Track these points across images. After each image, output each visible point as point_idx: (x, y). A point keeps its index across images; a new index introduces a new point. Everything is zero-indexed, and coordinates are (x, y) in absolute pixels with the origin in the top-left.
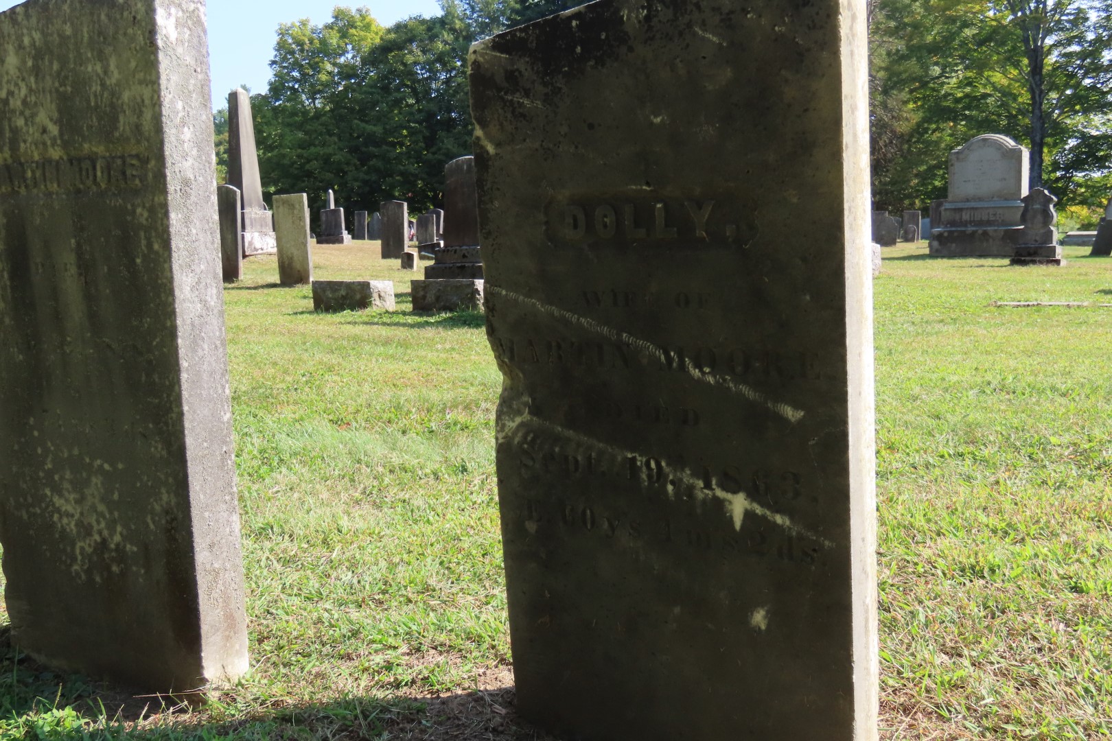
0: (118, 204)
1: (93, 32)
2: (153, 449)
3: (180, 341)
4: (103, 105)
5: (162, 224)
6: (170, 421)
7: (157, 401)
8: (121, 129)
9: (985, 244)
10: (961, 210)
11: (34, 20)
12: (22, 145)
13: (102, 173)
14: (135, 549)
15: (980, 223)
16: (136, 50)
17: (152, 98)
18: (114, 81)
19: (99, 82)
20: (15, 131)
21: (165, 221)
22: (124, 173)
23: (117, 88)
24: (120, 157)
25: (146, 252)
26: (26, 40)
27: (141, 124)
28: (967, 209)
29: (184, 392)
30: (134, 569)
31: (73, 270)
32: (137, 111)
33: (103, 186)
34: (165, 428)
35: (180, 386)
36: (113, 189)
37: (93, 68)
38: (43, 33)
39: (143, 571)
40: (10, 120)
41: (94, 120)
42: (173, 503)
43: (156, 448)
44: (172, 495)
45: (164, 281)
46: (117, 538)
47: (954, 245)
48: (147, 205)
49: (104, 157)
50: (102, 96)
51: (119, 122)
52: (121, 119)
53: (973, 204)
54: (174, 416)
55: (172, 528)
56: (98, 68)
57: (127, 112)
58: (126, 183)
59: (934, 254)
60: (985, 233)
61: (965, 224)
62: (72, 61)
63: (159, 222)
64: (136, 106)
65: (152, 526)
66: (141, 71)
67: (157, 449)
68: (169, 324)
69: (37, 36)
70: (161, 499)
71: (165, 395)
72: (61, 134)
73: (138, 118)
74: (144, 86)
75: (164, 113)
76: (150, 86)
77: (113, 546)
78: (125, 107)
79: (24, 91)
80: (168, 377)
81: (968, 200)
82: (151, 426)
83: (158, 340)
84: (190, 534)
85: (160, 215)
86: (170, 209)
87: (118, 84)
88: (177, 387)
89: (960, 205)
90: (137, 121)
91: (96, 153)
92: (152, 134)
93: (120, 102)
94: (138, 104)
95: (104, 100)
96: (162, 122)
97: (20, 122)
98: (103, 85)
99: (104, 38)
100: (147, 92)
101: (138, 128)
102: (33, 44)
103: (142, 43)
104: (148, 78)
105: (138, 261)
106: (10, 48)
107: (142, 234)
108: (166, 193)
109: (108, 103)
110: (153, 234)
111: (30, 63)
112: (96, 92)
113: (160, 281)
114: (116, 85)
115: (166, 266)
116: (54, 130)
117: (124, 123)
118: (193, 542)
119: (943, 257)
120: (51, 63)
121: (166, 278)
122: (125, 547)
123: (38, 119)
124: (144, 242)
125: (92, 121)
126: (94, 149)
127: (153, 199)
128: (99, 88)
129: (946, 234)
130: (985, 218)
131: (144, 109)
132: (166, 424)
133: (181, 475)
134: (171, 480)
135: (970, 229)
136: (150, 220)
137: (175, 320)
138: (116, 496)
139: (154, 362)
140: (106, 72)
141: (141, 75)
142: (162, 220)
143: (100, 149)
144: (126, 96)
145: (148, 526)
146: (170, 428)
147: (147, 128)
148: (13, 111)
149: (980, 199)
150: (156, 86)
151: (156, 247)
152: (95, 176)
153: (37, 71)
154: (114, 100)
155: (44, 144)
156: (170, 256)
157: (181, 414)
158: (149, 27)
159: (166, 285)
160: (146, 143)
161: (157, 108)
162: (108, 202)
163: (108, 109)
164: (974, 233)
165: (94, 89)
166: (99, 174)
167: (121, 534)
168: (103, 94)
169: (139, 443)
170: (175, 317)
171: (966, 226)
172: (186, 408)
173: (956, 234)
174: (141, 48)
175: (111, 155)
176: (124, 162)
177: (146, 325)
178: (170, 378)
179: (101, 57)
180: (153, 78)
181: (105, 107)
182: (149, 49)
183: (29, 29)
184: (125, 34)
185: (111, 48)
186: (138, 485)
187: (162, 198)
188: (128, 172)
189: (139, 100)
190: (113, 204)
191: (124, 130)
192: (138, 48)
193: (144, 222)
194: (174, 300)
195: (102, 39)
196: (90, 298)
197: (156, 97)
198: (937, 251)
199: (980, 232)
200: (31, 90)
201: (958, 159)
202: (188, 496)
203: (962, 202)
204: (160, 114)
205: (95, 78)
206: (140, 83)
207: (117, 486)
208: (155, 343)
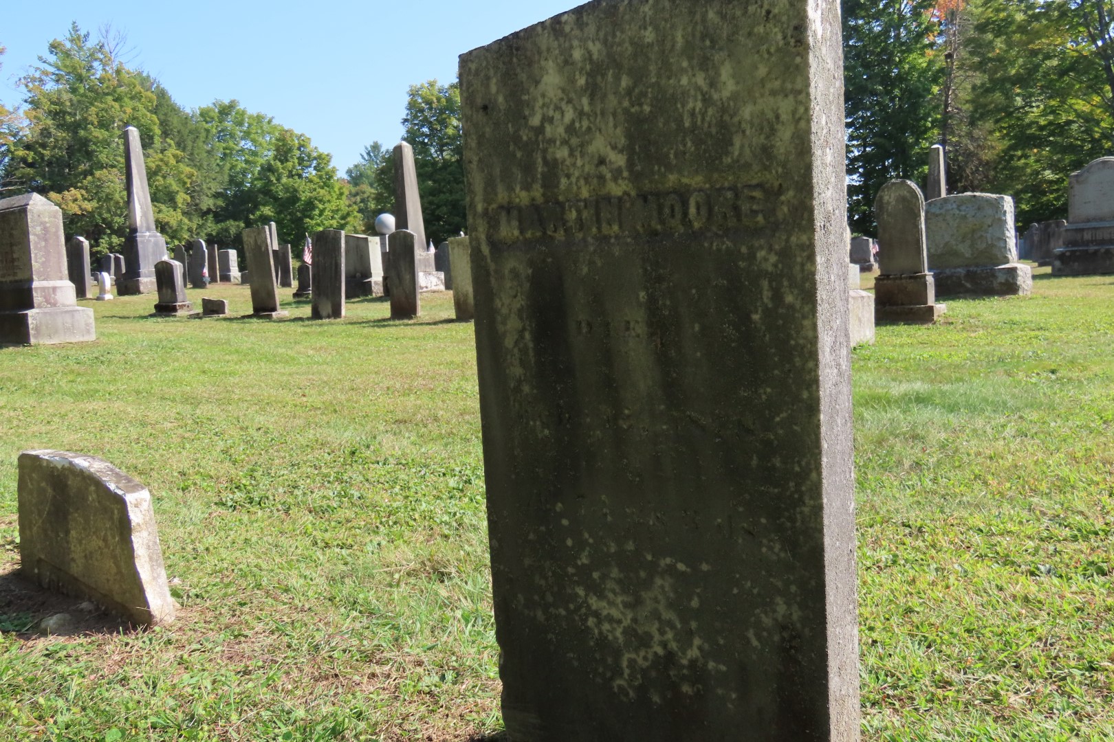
0: (724, 247)
1: (693, 35)
2: (764, 550)
3: (822, 417)
4: (706, 125)
5: (803, 271)
6: (798, 516)
7: (776, 490)
8: (736, 153)
9: (1108, 262)
10: (1082, 230)
11: (591, 29)
12: (564, 181)
13: (698, 208)
14: (723, 668)
15: (1102, 242)
16: (769, 52)
17: (794, 112)
18: (726, 94)
19: (700, 97)
20: (553, 166)
21: (808, 266)
22: (736, 208)
23: (732, 103)
24: (730, 189)
25: (770, 306)
26: (577, 54)
27: (772, 146)
28: (1088, 229)
29: (824, 481)
30: (720, 691)
31: (641, 329)
32: (767, 129)
33: (696, 225)
34: (789, 524)
35: (819, 474)
36: (714, 229)
37: (690, 80)
38: (605, 42)
39: (734, 696)
40: (545, 151)
41: (689, 144)
42: (795, 617)
43: (771, 548)
44: (795, 608)
45: (801, 341)
46: (693, 653)
47: (1076, 264)
48: (777, 247)
49: (700, 190)
50: (704, 115)
51: (732, 145)
52: (737, 141)
53: (1094, 224)
54: (806, 510)
55: (791, 647)
56: (700, 79)
57: (748, 132)
58: (739, 220)
59: (1057, 274)
60: (1108, 252)
61: (1087, 243)
62: (653, 73)
63: (798, 268)
64: (765, 123)
65: (755, 643)
66: (776, 79)
67: (773, 550)
68: (805, 395)
69: (595, 48)
70: (774, 611)
71: (792, 484)
72: (630, 164)
73: (767, 138)
74: (780, 98)
75: (813, 130)
76: (791, 98)
77: (685, 662)
78: (744, 125)
79: (569, 115)
80: (799, 462)
81: (1088, 221)
82: (763, 521)
83: (784, 415)
84: (824, 657)
85: (799, 259)
86: (817, 250)
87: (735, 97)
88: (814, 475)
89: (1081, 226)
90: (765, 142)
91: (689, 186)
92: (792, 157)
93: (736, 120)
94: (768, 120)
95: (708, 119)
96: (809, 141)
97: (562, 153)
98: (707, 100)
99: (712, 41)
100: (785, 106)
101: (767, 151)
102: (589, 56)
103: (781, 43)
104: (789, 86)
105: (756, 317)
106: (550, 65)
107: (765, 284)
108: (814, 230)
109: (714, 121)
110: (786, 283)
111: (582, 81)
112: (694, 109)
113: (793, 342)
114: (729, 99)
115: (806, 323)
116: (619, 160)
117: (742, 147)
118: (827, 666)
119: (1067, 276)
120: (617, 78)
121: (806, 338)
122: (705, 664)
123: (591, 149)
124: (767, 294)
125: (685, 145)
126: (685, 180)
127: (787, 241)
128: (699, 105)
129: (1068, 254)
130: (1107, 236)
131: (779, 127)
132: (792, 520)
133: (813, 583)
134: (793, 588)
135: (1092, 248)
136: (780, 266)
137: (818, 390)
138: (695, 603)
139: (776, 442)
140: (713, 84)
141: (777, 84)
142: (803, 265)
143: (696, 181)
144: (747, 112)
145: (748, 642)
146: (798, 524)
147: (782, 151)
148: (552, 141)
149: (1101, 219)
150: (801, 97)
151: (789, 299)
152: (685, 214)
153: (593, 90)
154: (726, 118)
155: (601, 178)
156: (814, 311)
157: (820, 508)
158: (795, 22)
159: (803, 347)
160: (780, 170)
161: (802, 124)
162: (706, 245)
163: (714, 131)
164: (1096, 252)
165: (691, 105)
166: (692, 210)
167: (700, 648)
168: (706, 112)
169: (740, 541)
170: (818, 387)
171: (1087, 245)
172: (825, 501)
173: (1078, 253)
174: (778, 50)
175: (712, 187)
176: (737, 196)
177: (764, 397)
178: (803, 463)
179: (705, 64)
180: (798, 86)
181: (709, 127)
182: (794, 50)
183: (583, 41)
184: (750, 34)
185: (724, 54)
186: (735, 591)
187: (804, 238)
188: (745, 207)
189: (770, 115)
190: (714, 248)
191: (740, 155)
192: (772, 50)
193: (770, 269)
194: (817, 366)
195: (708, 43)
197: (802, 110)
198: (1059, 270)
199: (1103, 250)
200: (581, 114)
201: (1077, 182)
202: (824, 610)
203: (1083, 222)
204: (808, 132)
205: (692, 92)
206: (773, 93)
207: (698, 590)
208: (778, 419)
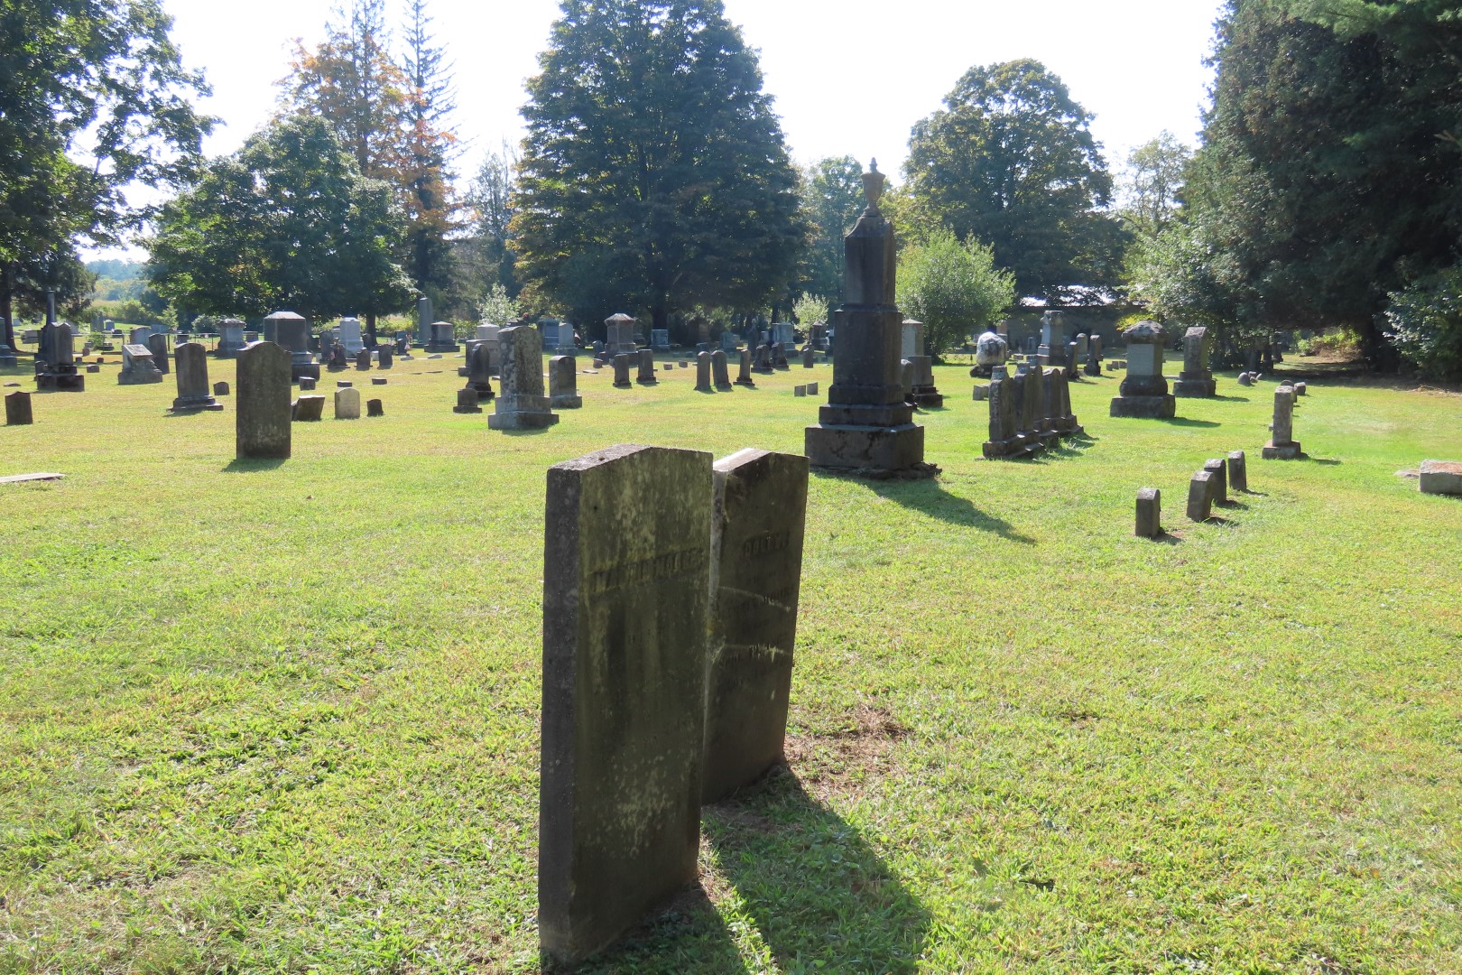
0: (685, 580)
8: (691, 533)
11: (646, 465)
12: (629, 553)
13: (678, 562)
16: (703, 486)
18: (690, 504)
20: (625, 543)
22: (690, 561)
24: (689, 551)
25: (697, 606)
26: (640, 478)
27: (702, 529)
31: (654, 632)
32: (700, 522)
37: (679, 497)
38: (651, 474)
40: (622, 535)
41: (677, 529)
49: (679, 553)
51: (689, 530)
52: (691, 528)
56: (682, 497)
57: (695, 523)
58: (690, 566)
62: (668, 492)
64: (700, 519)
66: (704, 498)
69: (647, 475)
72: (657, 541)
73: (700, 526)
74: (705, 507)
76: (708, 507)
77: (659, 812)
78: (694, 520)
79: (634, 514)
90: (699, 528)
91: (675, 551)
93: (692, 517)
94: (701, 517)
95: (684, 517)
97: (629, 536)
98: (684, 507)
100: (706, 510)
101: (699, 532)
102: (644, 480)
103: (706, 482)
104: (707, 502)
105: (692, 612)
106: (628, 483)
111: (640, 494)
112: (680, 512)
114: (691, 507)
116: (652, 539)
117: (693, 530)
120: (654, 494)
123: (642, 533)
126: (674, 548)
127: (703, 573)
128: (681, 510)
131: (704, 521)
136: (700, 586)
141: (704, 501)
143: (678, 548)
144: (695, 513)
148: (625, 529)
151: (702, 601)
152: (674, 565)
153: (645, 500)
154: (689, 516)
155: (645, 549)
160: (702, 540)
162: (679, 580)
163: (685, 523)
165: (678, 510)
166: (676, 563)
167: (665, 799)
168: (683, 513)
174: (706, 485)
175: (682, 551)
176: (690, 554)
179: (685, 490)
181: (684, 521)
182: (709, 486)
183: (643, 471)
184: (698, 476)
185: (690, 485)
188: (692, 560)
196: (662, 647)
200: (639, 513)
206: (703, 505)
